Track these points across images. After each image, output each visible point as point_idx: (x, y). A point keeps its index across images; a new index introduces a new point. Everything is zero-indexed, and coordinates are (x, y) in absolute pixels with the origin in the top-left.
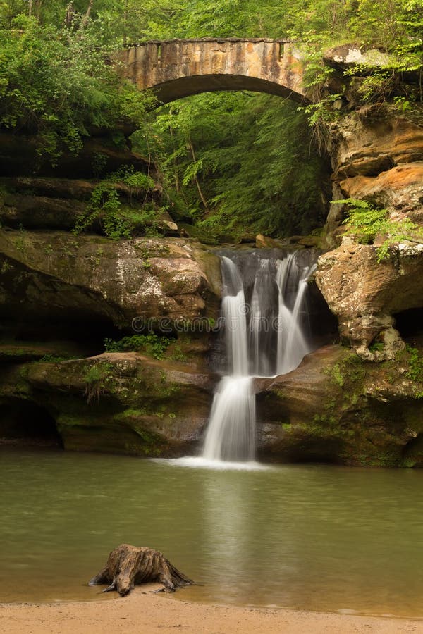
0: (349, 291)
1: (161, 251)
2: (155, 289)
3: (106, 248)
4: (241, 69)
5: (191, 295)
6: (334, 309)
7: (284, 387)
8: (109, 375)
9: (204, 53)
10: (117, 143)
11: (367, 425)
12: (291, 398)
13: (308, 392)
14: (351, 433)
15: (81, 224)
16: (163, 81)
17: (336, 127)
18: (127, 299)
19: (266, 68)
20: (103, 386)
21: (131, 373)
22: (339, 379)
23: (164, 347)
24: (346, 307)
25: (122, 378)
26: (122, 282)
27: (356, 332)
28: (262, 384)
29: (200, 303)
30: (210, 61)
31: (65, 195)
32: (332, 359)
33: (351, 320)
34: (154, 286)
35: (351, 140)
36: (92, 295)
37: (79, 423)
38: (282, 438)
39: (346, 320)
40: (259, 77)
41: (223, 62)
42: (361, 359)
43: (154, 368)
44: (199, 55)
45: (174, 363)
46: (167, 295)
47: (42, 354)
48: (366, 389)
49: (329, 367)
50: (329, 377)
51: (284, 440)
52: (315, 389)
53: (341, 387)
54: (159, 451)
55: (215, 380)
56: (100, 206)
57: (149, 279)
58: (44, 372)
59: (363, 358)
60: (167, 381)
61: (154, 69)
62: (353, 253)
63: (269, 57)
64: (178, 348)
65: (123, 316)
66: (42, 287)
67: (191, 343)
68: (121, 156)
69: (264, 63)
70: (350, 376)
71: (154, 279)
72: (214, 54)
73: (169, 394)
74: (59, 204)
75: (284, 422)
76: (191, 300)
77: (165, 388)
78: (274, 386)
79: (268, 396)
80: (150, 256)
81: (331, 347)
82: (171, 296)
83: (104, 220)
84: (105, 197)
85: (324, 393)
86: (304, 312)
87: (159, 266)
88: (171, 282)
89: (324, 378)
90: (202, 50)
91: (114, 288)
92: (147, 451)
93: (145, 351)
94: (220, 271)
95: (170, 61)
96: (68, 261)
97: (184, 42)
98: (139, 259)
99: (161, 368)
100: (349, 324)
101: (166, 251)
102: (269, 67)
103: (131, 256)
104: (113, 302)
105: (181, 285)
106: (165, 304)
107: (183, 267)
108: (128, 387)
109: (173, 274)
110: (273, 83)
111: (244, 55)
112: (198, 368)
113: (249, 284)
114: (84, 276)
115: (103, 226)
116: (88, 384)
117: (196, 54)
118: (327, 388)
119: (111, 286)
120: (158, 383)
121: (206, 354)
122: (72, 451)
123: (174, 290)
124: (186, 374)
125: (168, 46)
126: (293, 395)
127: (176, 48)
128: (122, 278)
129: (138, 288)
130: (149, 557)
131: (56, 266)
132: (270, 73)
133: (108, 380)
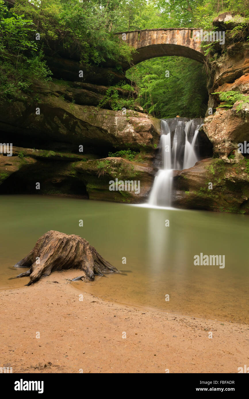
0: (220, 131)
1: (135, 114)
2: (131, 129)
3: (110, 112)
4: (174, 42)
5: (147, 132)
6: (212, 140)
7: (187, 174)
8: (109, 165)
9: (158, 35)
10: (118, 69)
11: (224, 193)
12: (190, 180)
13: (198, 177)
14: (217, 196)
15: (101, 103)
16: (140, 47)
17: (215, 63)
18: (119, 133)
19: (184, 41)
20: (105, 170)
21: (118, 165)
22: (213, 171)
23: (134, 155)
24: (217, 139)
25: (114, 167)
26: (117, 126)
27: (222, 149)
28: (177, 173)
29: (150, 136)
30: (160, 38)
31: (95, 91)
32: (209, 163)
33: (220, 144)
34: (130, 128)
35: (222, 67)
36: (103, 131)
37: (95, 187)
38: (185, 197)
39: (217, 145)
40: (181, 45)
41: (166, 39)
42: (224, 162)
43: (128, 164)
44: (156, 36)
45: (138, 163)
46: (136, 132)
47: (82, 158)
48: (225, 176)
49: (208, 166)
50: (208, 170)
51: (186, 198)
52: (201, 175)
53: (214, 175)
54: (129, 201)
55: (156, 170)
56: (110, 96)
57: (129, 125)
58: (81, 164)
59: (225, 161)
60: (134, 170)
61: (137, 42)
62: (222, 114)
63: (186, 36)
64: (140, 156)
65: (116, 141)
66: (82, 127)
67: (146, 155)
68: (120, 76)
69: (184, 39)
70: (218, 170)
71: (131, 125)
72: (162, 35)
73: (135, 176)
74: (92, 94)
75: (186, 190)
76: (147, 134)
77: (133, 173)
78: (182, 173)
79: (179, 178)
80: (130, 116)
81: (209, 159)
82: (138, 132)
83: (112, 103)
84: (112, 93)
85: (205, 178)
86: (196, 145)
87: (133, 120)
88: (138, 126)
89: (205, 171)
90: (157, 34)
91: (113, 129)
92: (124, 201)
93: (125, 157)
94: (160, 125)
95: (143, 38)
96: (94, 116)
97: (150, 30)
98: (125, 117)
99: (132, 164)
100: (219, 146)
101: (137, 114)
102: (186, 40)
103: (121, 116)
104: (112, 135)
105: (142, 127)
106: (135, 136)
107: (144, 121)
108: (116, 171)
109: (139, 123)
110: (187, 47)
111: (175, 36)
112: (148, 165)
113: (173, 130)
114: (100, 123)
115: (111, 105)
116: (99, 170)
117: (155, 35)
118: (207, 175)
119: (112, 128)
120: (130, 171)
121: (152, 160)
122: (92, 199)
123: (139, 130)
124: (143, 167)
125: (143, 32)
126: (191, 178)
127: (146, 33)
128: (116, 124)
129: (123, 129)
130: (73, 244)
131: (88, 118)
132: (186, 43)
133: (108, 168)
